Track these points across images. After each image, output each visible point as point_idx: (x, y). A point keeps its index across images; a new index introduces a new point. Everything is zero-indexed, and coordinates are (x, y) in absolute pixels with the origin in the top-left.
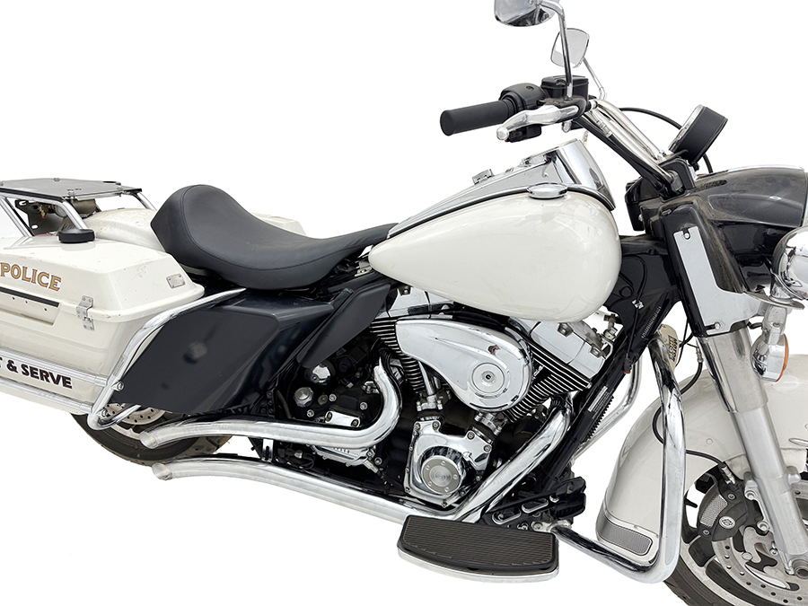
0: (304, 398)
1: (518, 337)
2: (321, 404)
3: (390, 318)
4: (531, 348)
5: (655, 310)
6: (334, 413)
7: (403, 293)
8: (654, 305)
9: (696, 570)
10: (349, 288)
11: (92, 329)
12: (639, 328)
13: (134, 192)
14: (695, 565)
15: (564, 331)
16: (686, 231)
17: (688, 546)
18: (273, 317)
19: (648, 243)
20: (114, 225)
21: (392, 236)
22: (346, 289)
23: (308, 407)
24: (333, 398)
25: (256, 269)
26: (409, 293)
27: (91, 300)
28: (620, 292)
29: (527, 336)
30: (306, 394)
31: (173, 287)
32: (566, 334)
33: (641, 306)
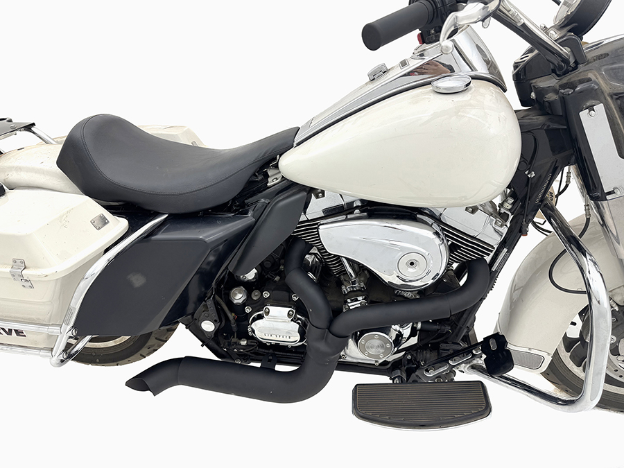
0: (239, 297)
1: (430, 221)
2: (255, 298)
3: (308, 221)
4: (443, 229)
5: (546, 177)
6: (270, 308)
7: (317, 197)
8: (545, 173)
9: (576, 370)
10: (264, 197)
11: (32, 287)
12: (533, 195)
13: (29, 128)
14: (575, 367)
15: (471, 210)
16: (591, 108)
17: (569, 354)
18: (201, 240)
19: (541, 119)
20: (19, 169)
21: (298, 144)
22: (263, 200)
23: (244, 304)
24: (266, 295)
25: (174, 195)
26: (323, 196)
27: (23, 262)
29: (438, 220)
30: (240, 293)
31: (99, 229)
32: (473, 212)
33: (533, 175)
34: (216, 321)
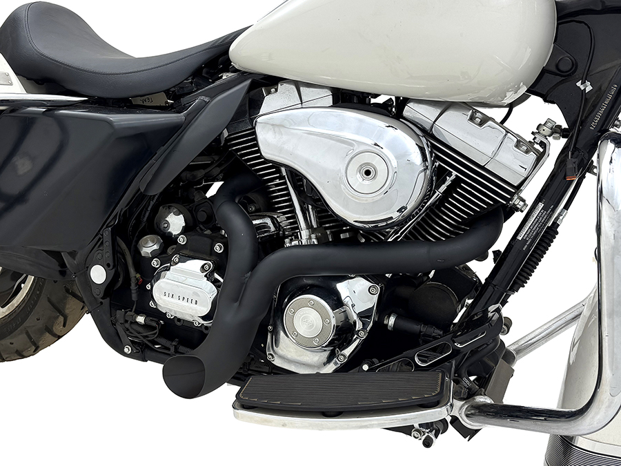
0: (149, 244)
2: (170, 253)
4: (433, 146)
8: (607, 84)
12: (587, 117)
15: (478, 120)
24: (182, 239)
26: (276, 91)
28: (557, 66)
29: (427, 132)
30: (153, 242)
32: (481, 124)
33: (589, 88)
34: (108, 265)
